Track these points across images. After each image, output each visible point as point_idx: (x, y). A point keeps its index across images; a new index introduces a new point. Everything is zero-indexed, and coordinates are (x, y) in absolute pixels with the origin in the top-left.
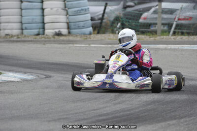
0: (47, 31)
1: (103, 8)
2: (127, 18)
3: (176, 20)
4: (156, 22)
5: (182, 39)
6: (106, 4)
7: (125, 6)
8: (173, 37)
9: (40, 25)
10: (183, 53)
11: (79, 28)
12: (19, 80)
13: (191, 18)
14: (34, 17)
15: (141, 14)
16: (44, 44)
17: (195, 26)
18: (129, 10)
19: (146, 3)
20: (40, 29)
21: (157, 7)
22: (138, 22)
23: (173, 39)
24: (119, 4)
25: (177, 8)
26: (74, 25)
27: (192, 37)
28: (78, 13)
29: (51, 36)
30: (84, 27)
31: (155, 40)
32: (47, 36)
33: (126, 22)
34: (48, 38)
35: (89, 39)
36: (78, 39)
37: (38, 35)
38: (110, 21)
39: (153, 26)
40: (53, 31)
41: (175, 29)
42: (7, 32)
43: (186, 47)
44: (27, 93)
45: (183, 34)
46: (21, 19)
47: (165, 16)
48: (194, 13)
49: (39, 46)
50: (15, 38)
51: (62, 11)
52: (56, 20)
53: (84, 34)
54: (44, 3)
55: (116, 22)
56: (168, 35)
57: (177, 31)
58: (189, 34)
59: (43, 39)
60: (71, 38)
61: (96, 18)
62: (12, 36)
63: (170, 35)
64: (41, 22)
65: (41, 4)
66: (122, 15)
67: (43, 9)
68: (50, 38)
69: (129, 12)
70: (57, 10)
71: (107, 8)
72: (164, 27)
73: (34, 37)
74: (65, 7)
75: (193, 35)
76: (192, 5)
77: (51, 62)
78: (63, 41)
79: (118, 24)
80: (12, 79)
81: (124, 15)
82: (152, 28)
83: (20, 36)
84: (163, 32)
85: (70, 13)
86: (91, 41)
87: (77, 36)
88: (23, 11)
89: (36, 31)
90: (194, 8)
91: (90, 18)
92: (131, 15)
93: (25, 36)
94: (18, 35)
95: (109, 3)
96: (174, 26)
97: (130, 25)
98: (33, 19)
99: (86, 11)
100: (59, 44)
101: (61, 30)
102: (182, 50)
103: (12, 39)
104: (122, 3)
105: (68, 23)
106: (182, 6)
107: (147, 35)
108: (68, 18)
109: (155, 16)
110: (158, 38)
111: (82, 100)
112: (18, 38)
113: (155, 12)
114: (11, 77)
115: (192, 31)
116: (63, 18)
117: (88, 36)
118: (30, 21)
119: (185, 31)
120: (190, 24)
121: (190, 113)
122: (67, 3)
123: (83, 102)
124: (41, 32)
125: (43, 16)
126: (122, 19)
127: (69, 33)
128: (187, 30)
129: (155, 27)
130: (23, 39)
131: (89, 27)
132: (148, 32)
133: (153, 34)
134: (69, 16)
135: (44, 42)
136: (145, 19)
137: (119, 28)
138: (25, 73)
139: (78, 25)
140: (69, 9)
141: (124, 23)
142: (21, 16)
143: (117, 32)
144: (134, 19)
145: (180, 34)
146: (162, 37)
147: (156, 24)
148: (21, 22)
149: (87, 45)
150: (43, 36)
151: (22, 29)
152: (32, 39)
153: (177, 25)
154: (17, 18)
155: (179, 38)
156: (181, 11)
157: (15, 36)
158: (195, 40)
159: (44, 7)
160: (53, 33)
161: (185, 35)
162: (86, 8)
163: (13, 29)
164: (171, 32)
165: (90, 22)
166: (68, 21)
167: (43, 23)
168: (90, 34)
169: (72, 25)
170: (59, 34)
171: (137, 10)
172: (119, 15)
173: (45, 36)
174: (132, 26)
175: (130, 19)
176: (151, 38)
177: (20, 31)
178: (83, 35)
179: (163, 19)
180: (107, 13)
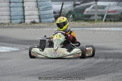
0: (26, 21)
1: (61, 6)
2: (76, 12)
3: (107, 12)
4: (94, 14)
5: (110, 24)
6: (63, 3)
7: (75, 4)
8: (104, 23)
9: (22, 17)
10: (111, 33)
11: (46, 18)
12: (9, 51)
13: (115, 11)
14: (18, 12)
15: (85, 9)
16: (25, 29)
17: (118, 16)
18: (77, 7)
19: (88, 2)
20: (22, 19)
21: (95, 5)
22: (83, 14)
23: (105, 25)
24: (71, 3)
25: (107, 5)
26: (43, 17)
27: (116, 23)
28: (45, 9)
29: (29, 24)
30: (49, 18)
31: (93, 25)
32: (26, 24)
33: (75, 14)
34: (27, 25)
35: (53, 25)
36: (46, 25)
37: (21, 23)
38: (65, 14)
39: (92, 16)
40: (30, 21)
41: (106, 18)
42: (2, 21)
43: (113, 29)
44: (13, 59)
45: (111, 21)
46: (10, 13)
47: (100, 10)
48: (118, 8)
49: (21, 30)
50: (7, 25)
51: (36, 8)
52: (31, 13)
53: (50, 22)
54: (24, 3)
55: (69, 15)
56: (102, 22)
57: (107, 19)
58: (114, 21)
59: (24, 26)
60: (41, 25)
61: (57, 12)
62: (5, 24)
63: (103, 22)
64: (23, 15)
65: (22, 4)
66: (73, 10)
67: (23, 7)
68: (28, 25)
69: (77, 8)
70: (33, 7)
71: (63, 5)
72: (99, 17)
73: (18, 24)
74: (38, 6)
75: (117, 22)
76: (116, 3)
77: (29, 40)
78: (36, 26)
79: (70, 15)
80: (4, 51)
81: (74, 10)
82: (92, 18)
83: (9, 24)
84: (99, 20)
85: (40, 9)
86: (54, 26)
87: (45, 23)
88: (11, 8)
89: (20, 21)
90: (117, 5)
91: (53, 12)
92: (78, 10)
93: (13, 24)
94: (8, 24)
95: (65, 3)
96: (105, 16)
97: (78, 16)
98: (18, 13)
99: (50, 8)
100: (34, 28)
101: (35, 20)
102: (110, 31)
103: (5, 26)
104: (73, 2)
105: (39, 16)
106: (110, 4)
107: (88, 22)
108: (39, 12)
109: (94, 10)
110: (95, 24)
111: (47, 63)
112: (9, 25)
113: (93, 8)
114: (4, 49)
115: (117, 19)
116: (36, 12)
117: (52, 23)
118: (16, 15)
119: (112, 19)
120: (115, 15)
121: (114, 70)
122: (39, 3)
123: (48, 64)
124: (23, 21)
125: (24, 11)
126: (73, 12)
127: (40, 21)
128: (113, 18)
129: (94, 17)
130: (11, 26)
131: (52, 18)
132: (89, 20)
133: (92, 21)
134: (40, 11)
135: (25, 28)
136: (87, 12)
137: (71, 18)
138: (13, 47)
139: (46, 16)
140: (40, 6)
141: (74, 15)
142: (10, 11)
143: (70, 20)
144: (80, 13)
145: (109, 21)
146: (98, 23)
147: (94, 15)
148: (10, 15)
149: (51, 29)
150: (24, 24)
151: (11, 20)
152: (17, 26)
153: (107, 16)
154: (7, 13)
155: (108, 23)
156: (109, 7)
157: (6, 24)
158: (118, 25)
159: (24, 6)
160: (30, 22)
161: (112, 22)
162: (50, 6)
163: (5, 19)
164: (104, 20)
165: (53, 15)
166: (39, 14)
167: (24, 16)
168: (53, 22)
169: (42, 16)
170: (34, 22)
171: (82, 7)
172: (71, 10)
173: (25, 23)
174: (79, 17)
175: (78, 12)
176: (91, 24)
177: (10, 21)
178: (48, 23)
179: (98, 12)
180: (64, 9)
